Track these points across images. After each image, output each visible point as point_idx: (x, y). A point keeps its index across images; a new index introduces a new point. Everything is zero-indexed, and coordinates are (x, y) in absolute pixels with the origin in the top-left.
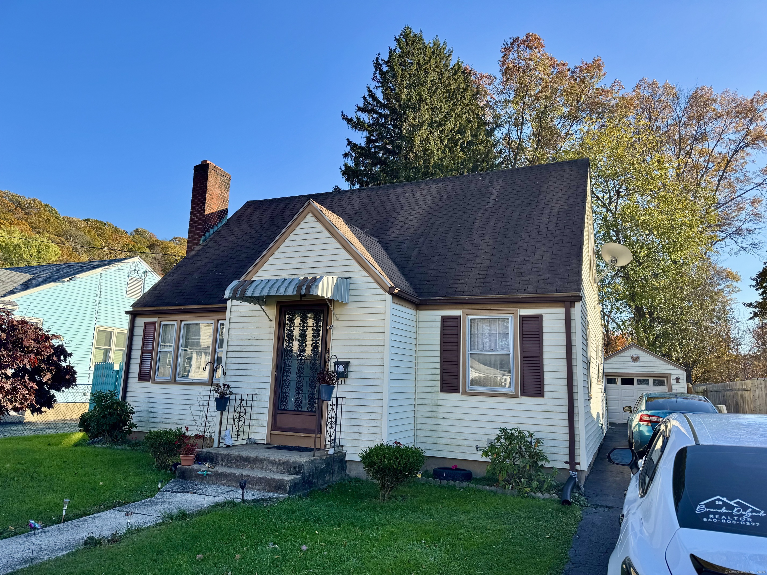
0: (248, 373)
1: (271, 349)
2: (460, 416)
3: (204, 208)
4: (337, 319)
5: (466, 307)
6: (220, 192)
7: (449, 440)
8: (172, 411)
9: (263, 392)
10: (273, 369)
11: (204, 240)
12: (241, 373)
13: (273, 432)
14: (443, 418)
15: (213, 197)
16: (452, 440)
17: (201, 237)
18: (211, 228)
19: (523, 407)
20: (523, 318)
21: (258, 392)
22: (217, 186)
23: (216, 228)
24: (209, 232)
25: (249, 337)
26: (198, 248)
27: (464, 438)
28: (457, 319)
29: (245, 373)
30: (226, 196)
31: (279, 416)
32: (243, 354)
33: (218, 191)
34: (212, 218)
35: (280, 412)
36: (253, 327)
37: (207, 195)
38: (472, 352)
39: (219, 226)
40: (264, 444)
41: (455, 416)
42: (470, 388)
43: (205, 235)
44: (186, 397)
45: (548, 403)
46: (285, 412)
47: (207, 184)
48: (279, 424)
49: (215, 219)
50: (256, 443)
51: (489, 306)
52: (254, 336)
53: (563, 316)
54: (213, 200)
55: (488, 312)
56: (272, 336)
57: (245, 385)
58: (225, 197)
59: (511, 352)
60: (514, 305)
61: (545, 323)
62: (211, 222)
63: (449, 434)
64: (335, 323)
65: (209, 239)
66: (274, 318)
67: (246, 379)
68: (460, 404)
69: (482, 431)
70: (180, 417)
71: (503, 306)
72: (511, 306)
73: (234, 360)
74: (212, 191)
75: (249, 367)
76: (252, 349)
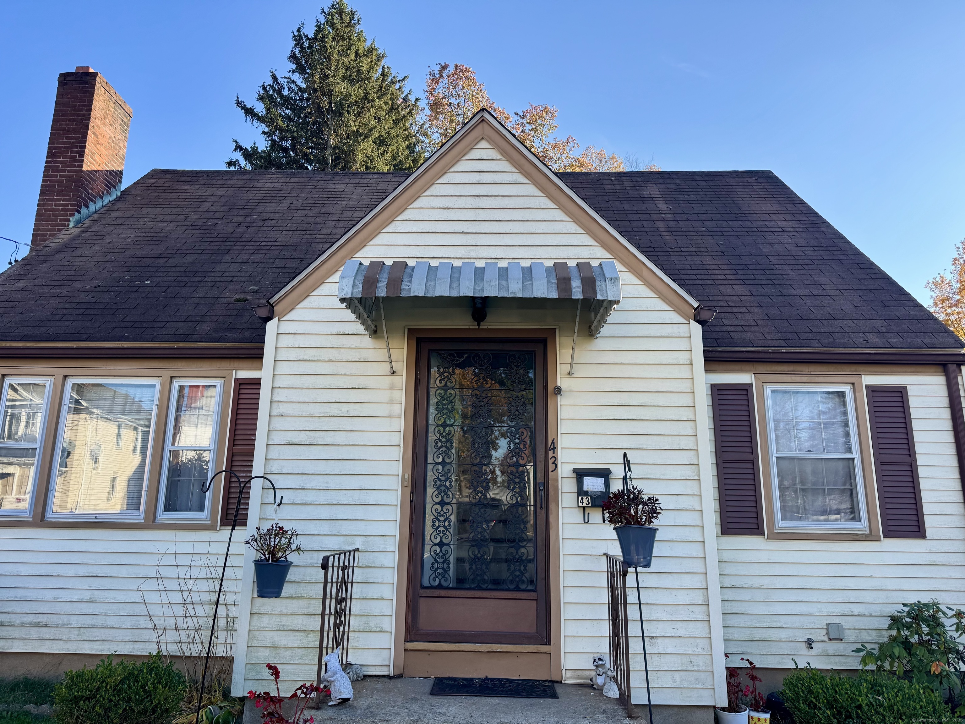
0: (334, 497)
1: (398, 438)
2: (766, 582)
3: (83, 156)
4: (570, 374)
5: (761, 368)
6: (113, 136)
7: (747, 631)
8: (32, 595)
9: (379, 544)
10: (403, 486)
11: (78, 222)
12: (311, 497)
13: (411, 645)
14: (733, 587)
15: (100, 140)
16: (755, 631)
17: (73, 215)
18: (92, 201)
19: (888, 558)
20: (873, 390)
21: (364, 543)
22: (107, 121)
23: (100, 204)
24: (87, 207)
25: (333, 409)
26: (65, 235)
27: (779, 625)
28: (746, 390)
29: (322, 497)
30: (122, 146)
31: (424, 604)
32: (315, 452)
33: (108, 132)
34: (94, 180)
35: (429, 592)
36: (341, 385)
37: (90, 133)
38: (778, 455)
39: (106, 200)
40: (388, 677)
41: (757, 581)
42: (782, 525)
43: (79, 212)
44: (76, 559)
45: (933, 549)
46: (443, 593)
47: (90, 110)
48: (424, 624)
49: (100, 186)
50: (365, 676)
51: (806, 369)
52: (345, 408)
53: (943, 391)
54: (98, 146)
55: (805, 378)
56: (399, 409)
57: (325, 528)
58: (120, 148)
59: (856, 455)
60: (853, 367)
61: (913, 402)
62: (92, 189)
63: (746, 618)
64: (563, 382)
65: (87, 222)
66: (402, 367)
67: (325, 512)
68: (763, 557)
69: (814, 608)
70: (57, 608)
71: (832, 369)
72: (848, 369)
73: (288, 467)
74: (98, 127)
75: (333, 482)
76: (340, 438)
